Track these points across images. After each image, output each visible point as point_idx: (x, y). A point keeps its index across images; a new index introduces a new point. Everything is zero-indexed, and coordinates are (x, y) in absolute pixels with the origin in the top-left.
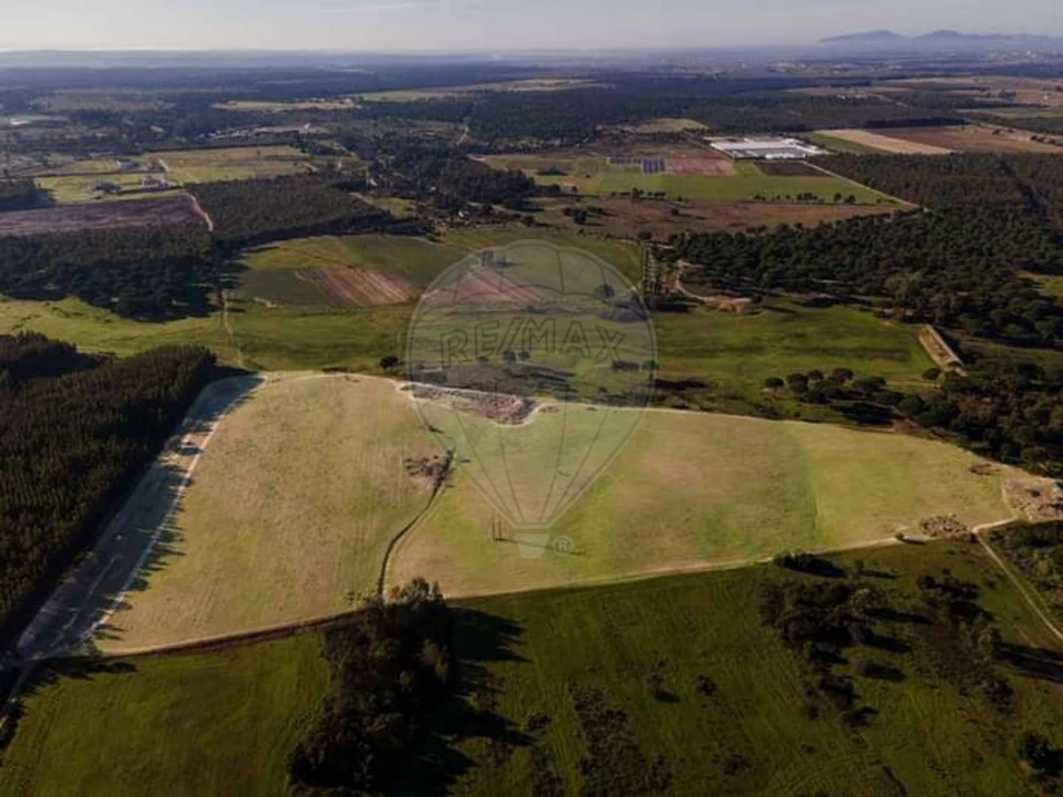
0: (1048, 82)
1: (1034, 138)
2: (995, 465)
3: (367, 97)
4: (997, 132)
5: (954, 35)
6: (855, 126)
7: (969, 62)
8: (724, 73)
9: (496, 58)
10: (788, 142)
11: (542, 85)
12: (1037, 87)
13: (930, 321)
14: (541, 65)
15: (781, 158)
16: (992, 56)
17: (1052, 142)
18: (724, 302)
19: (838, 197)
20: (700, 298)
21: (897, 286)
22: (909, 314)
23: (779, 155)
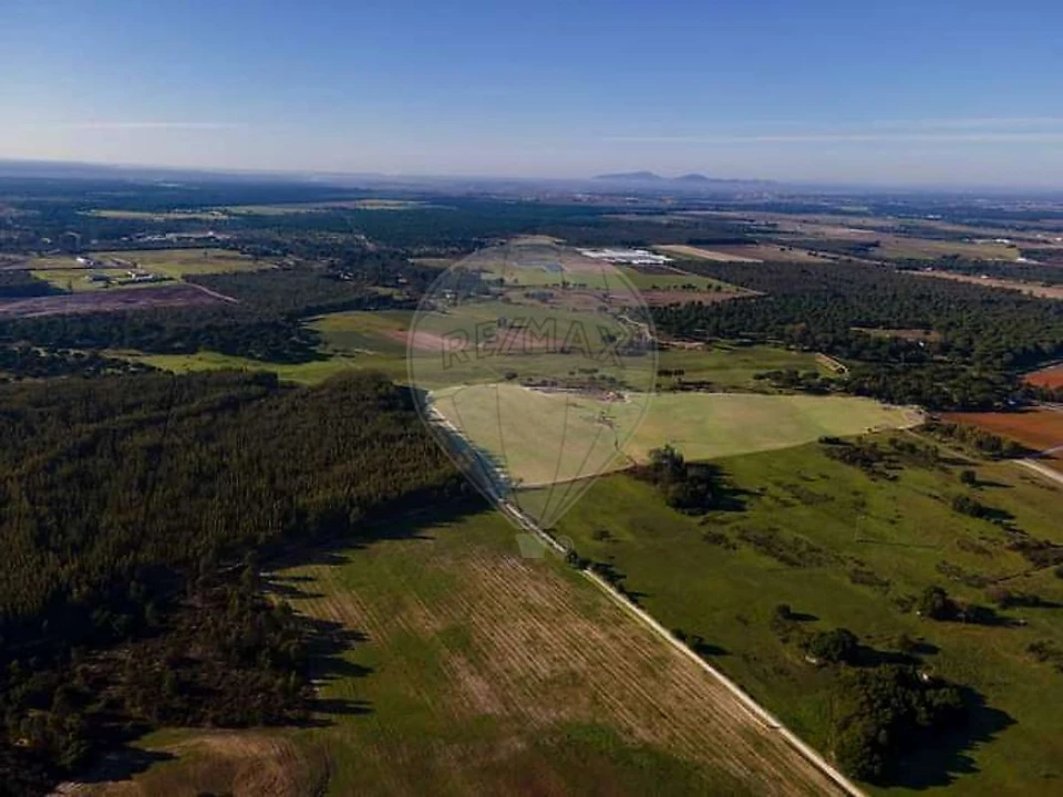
0: (794, 217)
1: (810, 254)
3: (234, 210)
4: (783, 250)
5: (702, 178)
6: (680, 243)
7: (725, 200)
8: (537, 200)
9: (315, 179)
10: (640, 252)
11: (386, 205)
12: (789, 220)
13: (820, 351)
14: (363, 187)
15: (645, 264)
16: (739, 197)
17: (824, 257)
18: (687, 345)
19: (710, 287)
20: (672, 343)
21: (793, 331)
22: (806, 348)
23: (642, 261)
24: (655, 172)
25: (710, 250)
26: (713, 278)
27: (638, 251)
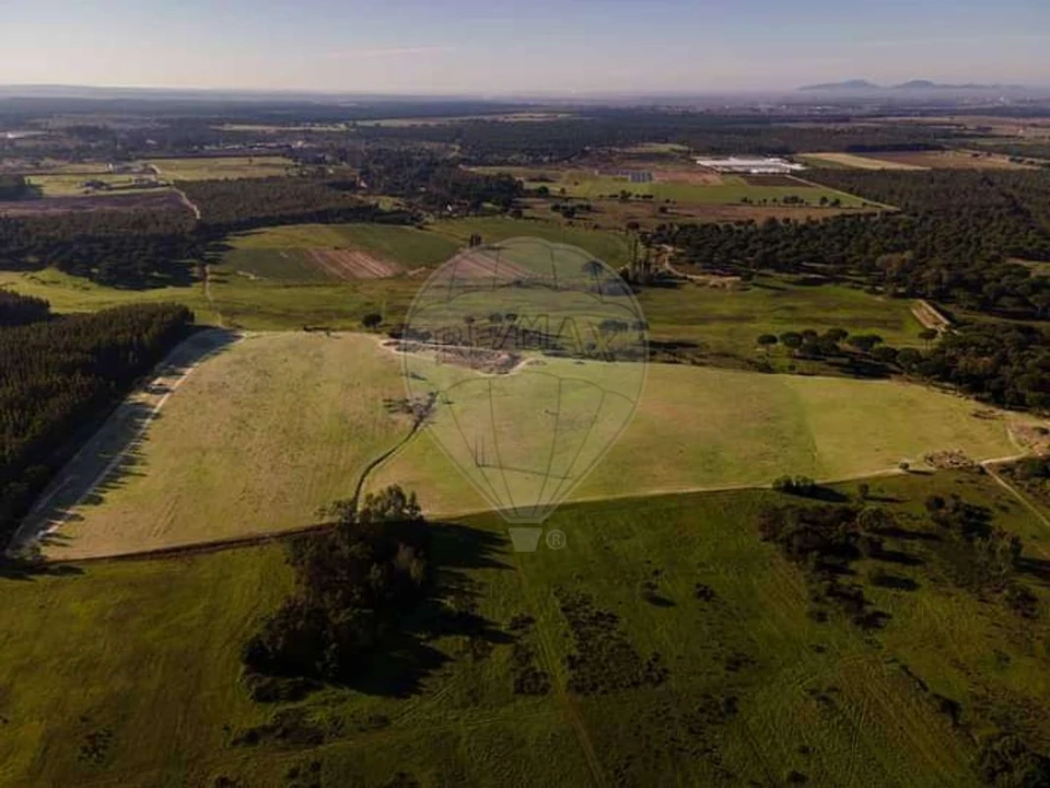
0: (1023, 121)
1: (1012, 160)
2: (999, 412)
3: (360, 123)
4: (976, 155)
5: (927, 84)
6: (836, 149)
7: (944, 104)
12: (1014, 124)
13: (923, 297)
15: (766, 173)
16: (966, 100)
17: (1032, 163)
18: (714, 280)
19: (824, 200)
20: (689, 276)
21: (889, 263)
22: (901, 290)
23: (762, 170)
24: (870, 80)
25: (872, 158)
26: (843, 189)
27: (772, 160)
